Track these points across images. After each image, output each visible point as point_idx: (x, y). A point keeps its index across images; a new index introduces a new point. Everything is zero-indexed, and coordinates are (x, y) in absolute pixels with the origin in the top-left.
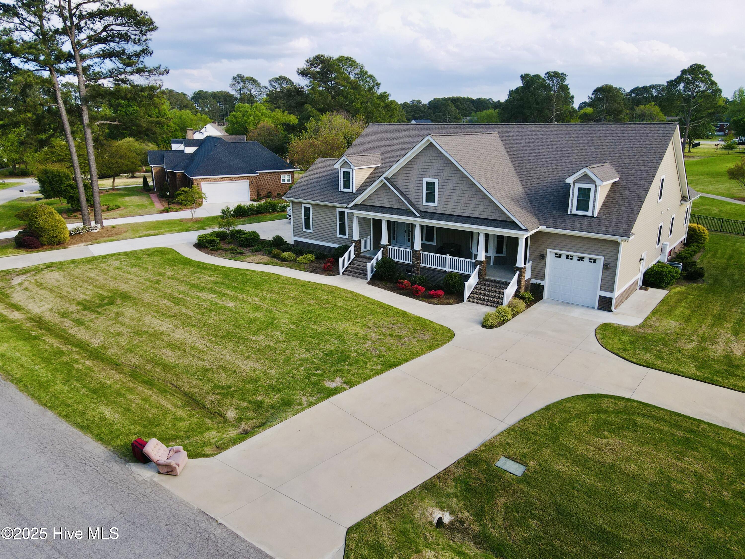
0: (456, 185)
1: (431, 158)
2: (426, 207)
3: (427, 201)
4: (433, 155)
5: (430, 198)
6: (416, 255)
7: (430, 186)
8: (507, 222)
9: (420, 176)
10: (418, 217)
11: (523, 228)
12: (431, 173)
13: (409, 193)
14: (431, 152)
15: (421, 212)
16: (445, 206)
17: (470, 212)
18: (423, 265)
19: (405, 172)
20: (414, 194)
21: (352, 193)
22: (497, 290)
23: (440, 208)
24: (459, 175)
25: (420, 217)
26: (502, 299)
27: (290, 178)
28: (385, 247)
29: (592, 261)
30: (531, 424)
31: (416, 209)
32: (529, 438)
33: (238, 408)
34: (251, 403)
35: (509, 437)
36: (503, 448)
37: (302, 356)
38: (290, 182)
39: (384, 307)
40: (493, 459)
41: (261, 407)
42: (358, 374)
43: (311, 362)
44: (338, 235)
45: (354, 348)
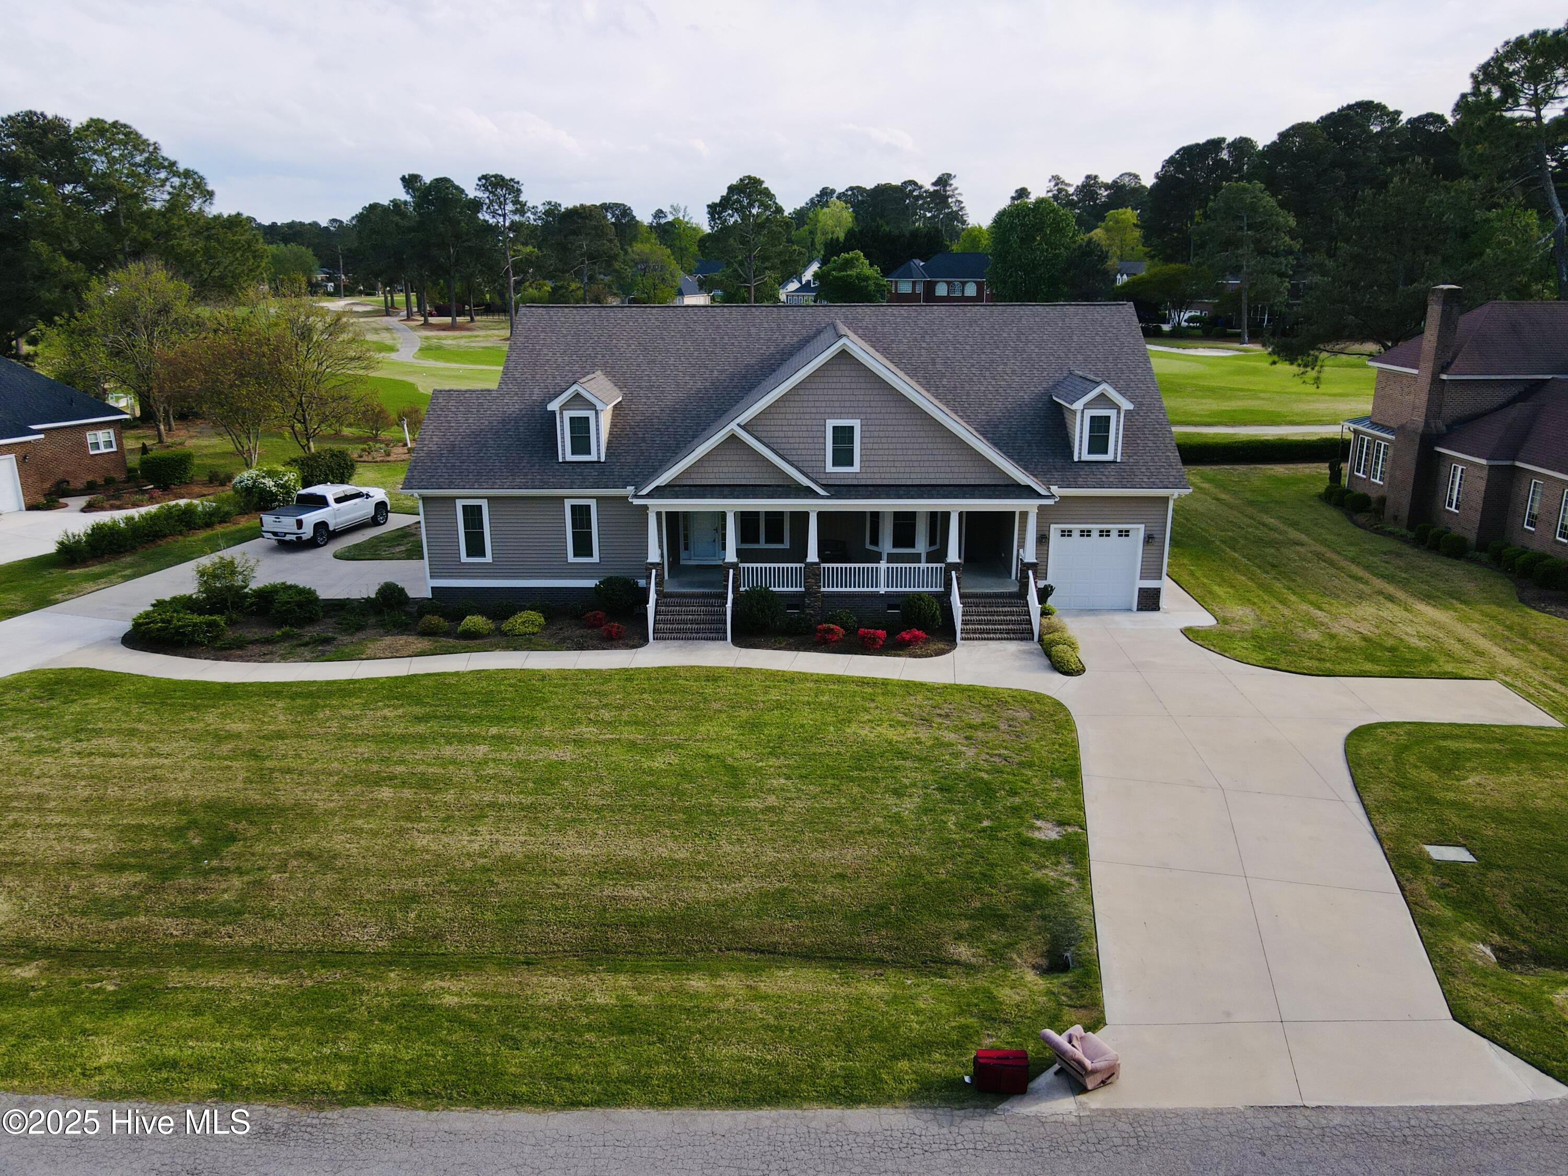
0: (901, 428)
1: (843, 380)
2: (833, 476)
3: (835, 463)
4: (847, 373)
5: (843, 456)
6: (812, 572)
7: (843, 436)
8: (1006, 486)
9: (818, 416)
10: (823, 497)
11: (1043, 493)
12: (843, 410)
13: (794, 452)
14: (843, 367)
15: (824, 486)
16: (876, 470)
17: (932, 476)
18: (826, 589)
19: (783, 410)
20: (804, 452)
21: (599, 462)
22: (1001, 609)
23: (865, 476)
24: (907, 410)
25: (828, 498)
26: (1028, 622)
27: (113, 439)
28: (734, 566)
29: (1124, 533)
30: (1378, 790)
31: (816, 482)
32: (1411, 810)
33: (959, 937)
34: (971, 917)
35: (1390, 818)
36: (1407, 833)
37: (908, 806)
38: (114, 449)
39: (863, 682)
40: (1421, 852)
41: (1004, 917)
42: (1056, 804)
43: (945, 812)
44: (571, 558)
45: (963, 765)
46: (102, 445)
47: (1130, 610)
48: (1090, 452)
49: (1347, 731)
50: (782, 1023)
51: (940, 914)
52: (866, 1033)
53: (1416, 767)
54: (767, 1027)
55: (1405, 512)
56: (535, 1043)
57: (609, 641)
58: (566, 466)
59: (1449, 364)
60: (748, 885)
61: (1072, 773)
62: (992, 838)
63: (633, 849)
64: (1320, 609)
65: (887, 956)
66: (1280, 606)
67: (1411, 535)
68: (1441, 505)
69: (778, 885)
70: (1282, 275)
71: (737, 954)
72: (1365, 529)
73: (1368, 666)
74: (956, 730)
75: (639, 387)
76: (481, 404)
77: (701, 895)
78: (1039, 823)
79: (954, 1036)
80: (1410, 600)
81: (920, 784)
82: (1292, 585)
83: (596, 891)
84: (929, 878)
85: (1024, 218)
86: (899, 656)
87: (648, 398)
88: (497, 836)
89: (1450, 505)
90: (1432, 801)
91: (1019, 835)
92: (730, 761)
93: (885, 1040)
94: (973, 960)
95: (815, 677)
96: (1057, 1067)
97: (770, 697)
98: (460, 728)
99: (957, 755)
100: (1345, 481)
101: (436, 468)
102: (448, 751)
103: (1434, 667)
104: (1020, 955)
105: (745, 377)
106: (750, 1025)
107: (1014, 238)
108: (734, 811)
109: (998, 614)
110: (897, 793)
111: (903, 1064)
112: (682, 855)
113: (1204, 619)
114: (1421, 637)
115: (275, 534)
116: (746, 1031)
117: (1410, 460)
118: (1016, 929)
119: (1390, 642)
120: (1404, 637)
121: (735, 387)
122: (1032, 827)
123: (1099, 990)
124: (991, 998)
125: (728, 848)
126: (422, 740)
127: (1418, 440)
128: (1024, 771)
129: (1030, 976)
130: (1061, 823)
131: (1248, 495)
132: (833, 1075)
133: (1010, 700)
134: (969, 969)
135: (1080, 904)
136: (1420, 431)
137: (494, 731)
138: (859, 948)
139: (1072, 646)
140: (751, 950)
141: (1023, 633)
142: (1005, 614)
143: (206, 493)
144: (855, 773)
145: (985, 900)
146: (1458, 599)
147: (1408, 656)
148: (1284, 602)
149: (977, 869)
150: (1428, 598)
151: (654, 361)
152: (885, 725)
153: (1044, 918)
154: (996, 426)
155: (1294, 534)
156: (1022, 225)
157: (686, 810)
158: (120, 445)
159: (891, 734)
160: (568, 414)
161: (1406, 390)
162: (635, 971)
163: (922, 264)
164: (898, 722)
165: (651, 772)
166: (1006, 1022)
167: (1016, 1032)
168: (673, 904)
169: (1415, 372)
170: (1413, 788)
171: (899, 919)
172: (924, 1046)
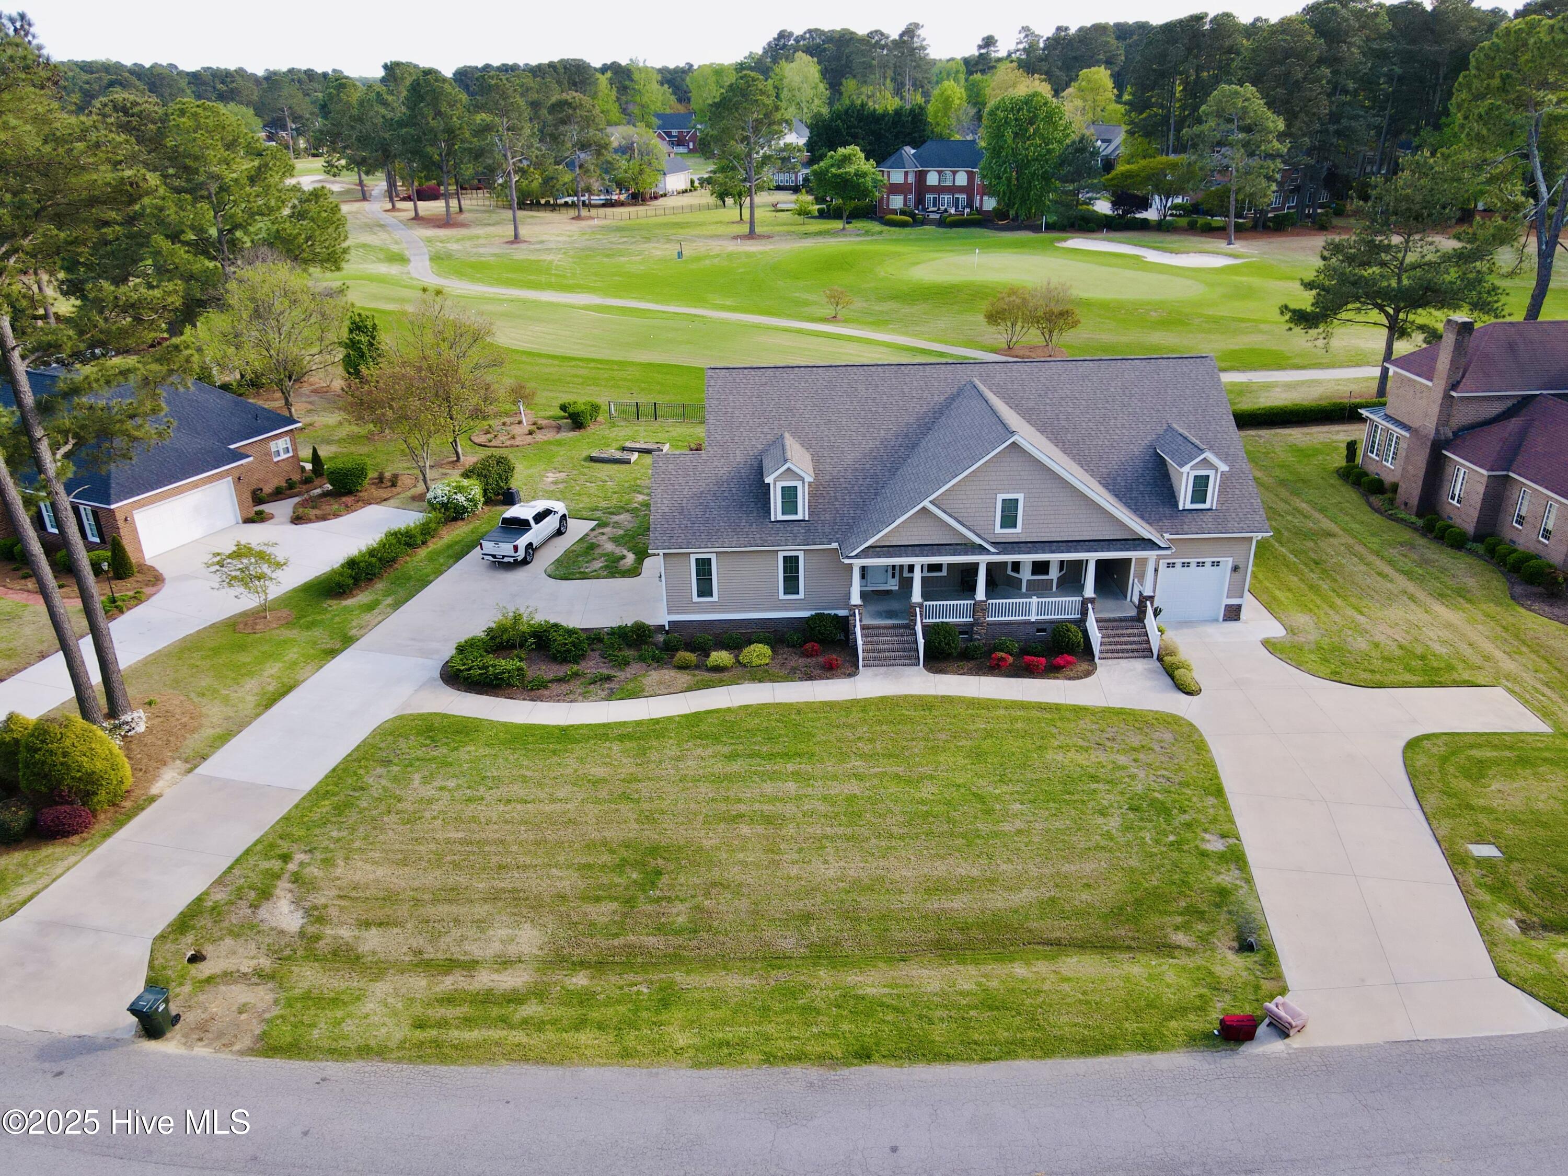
0: (1055, 499)
1: (1012, 464)
2: (1001, 536)
3: (1003, 526)
4: (1015, 459)
5: (1009, 520)
6: (978, 608)
7: (1010, 506)
8: (1135, 541)
9: (991, 492)
10: (993, 554)
11: (1163, 545)
12: (1011, 487)
13: (970, 519)
15: (994, 544)
16: (1035, 530)
17: (1076, 534)
18: (991, 619)
19: (963, 488)
20: (978, 519)
21: (804, 519)
22: (1125, 632)
23: (1026, 535)
24: (1060, 485)
25: (996, 553)
26: (1148, 642)
27: (289, 445)
28: (921, 606)
29: (1216, 564)
30: (1432, 799)
31: (987, 542)
32: (1455, 816)
33: (1177, 928)
34: (1181, 914)
35: (1442, 822)
36: (1456, 836)
37: (1113, 823)
38: (291, 454)
39: (1042, 707)
40: (1466, 851)
41: (1203, 912)
42: (1214, 821)
43: (1141, 829)
44: (782, 596)
45: (1140, 787)
46: (281, 452)
47: (1217, 620)
48: (1192, 502)
49: (1402, 744)
50: (1089, 998)
51: (1160, 912)
52: (1143, 1003)
53: (1456, 777)
54: (1080, 1001)
55: (1414, 501)
56: (942, 1019)
57: (829, 670)
58: (778, 525)
59: (1458, 383)
60: (1026, 895)
61: (1219, 792)
62: (1180, 850)
63: (940, 869)
64: (1361, 613)
65: (1133, 944)
66: (1331, 612)
67: (1420, 522)
68: (1444, 497)
69: (1048, 895)
70: (1269, 178)
71: (1036, 947)
72: (1381, 514)
73: (1408, 677)
74: (1125, 752)
75: (822, 447)
76: (695, 468)
77: (999, 904)
78: (1207, 836)
79: (1198, 1003)
80: (1429, 601)
81: (1115, 805)
82: (1336, 586)
83: (928, 904)
84: (1146, 885)
85: (1018, 112)
86: (1058, 678)
87: (832, 458)
88: (842, 864)
89: (1453, 498)
90: (1469, 807)
91: (1197, 847)
92: (975, 790)
93: (1156, 1007)
94: (1190, 945)
95: (1003, 704)
96: (1267, 1021)
97: (978, 726)
98: (764, 766)
99: (1133, 777)
100: (1359, 460)
101: (673, 529)
102: (769, 788)
103: (1455, 676)
104: (1219, 940)
105: (907, 435)
106: (1068, 1000)
107: (1009, 134)
108: (996, 835)
109: (1123, 635)
110: (1103, 813)
111: (1173, 1024)
112: (975, 873)
113: (1276, 630)
114: (1444, 642)
115: (494, 556)
116: (1069, 1005)
117: (1421, 459)
118: (1213, 921)
119: (1419, 650)
120: (1429, 643)
121: (901, 446)
122: (1203, 840)
123: (1279, 966)
124: (1210, 973)
125: (1004, 867)
126: (742, 778)
127: (1429, 444)
128: (1184, 790)
129: (1231, 956)
130: (1223, 836)
131: (1277, 472)
132: (1134, 1034)
133: (1154, 722)
134: (1189, 951)
135: (1250, 903)
136: (1431, 437)
137: (790, 767)
138: (1114, 939)
139: (1187, 668)
140: (1044, 943)
141: (1145, 652)
142: (1129, 635)
143: (385, 496)
144: (1067, 797)
145: (1188, 900)
146: (1464, 597)
147: (1435, 665)
148: (1332, 606)
149: (1177, 877)
150: (1441, 596)
151: (829, 421)
152: (1073, 750)
153: (1230, 912)
154: (1115, 479)
155: (1326, 524)
156: (1016, 120)
157: (964, 836)
158: (295, 450)
159: (1081, 758)
160: (780, 484)
161: (1419, 395)
162: (976, 962)
163: (913, 151)
164: (1081, 747)
165: (922, 802)
166: (1226, 991)
167: (1235, 998)
168: (983, 912)
169: (1430, 384)
170: (1455, 795)
171: (1134, 917)
172: (1181, 1010)
